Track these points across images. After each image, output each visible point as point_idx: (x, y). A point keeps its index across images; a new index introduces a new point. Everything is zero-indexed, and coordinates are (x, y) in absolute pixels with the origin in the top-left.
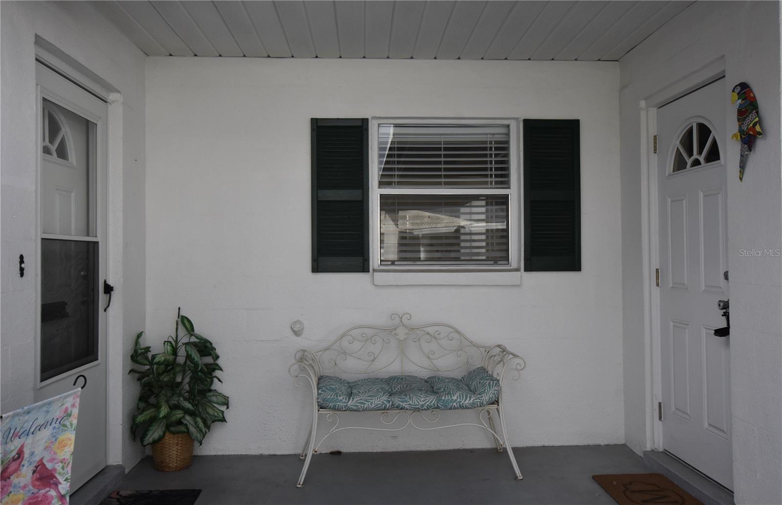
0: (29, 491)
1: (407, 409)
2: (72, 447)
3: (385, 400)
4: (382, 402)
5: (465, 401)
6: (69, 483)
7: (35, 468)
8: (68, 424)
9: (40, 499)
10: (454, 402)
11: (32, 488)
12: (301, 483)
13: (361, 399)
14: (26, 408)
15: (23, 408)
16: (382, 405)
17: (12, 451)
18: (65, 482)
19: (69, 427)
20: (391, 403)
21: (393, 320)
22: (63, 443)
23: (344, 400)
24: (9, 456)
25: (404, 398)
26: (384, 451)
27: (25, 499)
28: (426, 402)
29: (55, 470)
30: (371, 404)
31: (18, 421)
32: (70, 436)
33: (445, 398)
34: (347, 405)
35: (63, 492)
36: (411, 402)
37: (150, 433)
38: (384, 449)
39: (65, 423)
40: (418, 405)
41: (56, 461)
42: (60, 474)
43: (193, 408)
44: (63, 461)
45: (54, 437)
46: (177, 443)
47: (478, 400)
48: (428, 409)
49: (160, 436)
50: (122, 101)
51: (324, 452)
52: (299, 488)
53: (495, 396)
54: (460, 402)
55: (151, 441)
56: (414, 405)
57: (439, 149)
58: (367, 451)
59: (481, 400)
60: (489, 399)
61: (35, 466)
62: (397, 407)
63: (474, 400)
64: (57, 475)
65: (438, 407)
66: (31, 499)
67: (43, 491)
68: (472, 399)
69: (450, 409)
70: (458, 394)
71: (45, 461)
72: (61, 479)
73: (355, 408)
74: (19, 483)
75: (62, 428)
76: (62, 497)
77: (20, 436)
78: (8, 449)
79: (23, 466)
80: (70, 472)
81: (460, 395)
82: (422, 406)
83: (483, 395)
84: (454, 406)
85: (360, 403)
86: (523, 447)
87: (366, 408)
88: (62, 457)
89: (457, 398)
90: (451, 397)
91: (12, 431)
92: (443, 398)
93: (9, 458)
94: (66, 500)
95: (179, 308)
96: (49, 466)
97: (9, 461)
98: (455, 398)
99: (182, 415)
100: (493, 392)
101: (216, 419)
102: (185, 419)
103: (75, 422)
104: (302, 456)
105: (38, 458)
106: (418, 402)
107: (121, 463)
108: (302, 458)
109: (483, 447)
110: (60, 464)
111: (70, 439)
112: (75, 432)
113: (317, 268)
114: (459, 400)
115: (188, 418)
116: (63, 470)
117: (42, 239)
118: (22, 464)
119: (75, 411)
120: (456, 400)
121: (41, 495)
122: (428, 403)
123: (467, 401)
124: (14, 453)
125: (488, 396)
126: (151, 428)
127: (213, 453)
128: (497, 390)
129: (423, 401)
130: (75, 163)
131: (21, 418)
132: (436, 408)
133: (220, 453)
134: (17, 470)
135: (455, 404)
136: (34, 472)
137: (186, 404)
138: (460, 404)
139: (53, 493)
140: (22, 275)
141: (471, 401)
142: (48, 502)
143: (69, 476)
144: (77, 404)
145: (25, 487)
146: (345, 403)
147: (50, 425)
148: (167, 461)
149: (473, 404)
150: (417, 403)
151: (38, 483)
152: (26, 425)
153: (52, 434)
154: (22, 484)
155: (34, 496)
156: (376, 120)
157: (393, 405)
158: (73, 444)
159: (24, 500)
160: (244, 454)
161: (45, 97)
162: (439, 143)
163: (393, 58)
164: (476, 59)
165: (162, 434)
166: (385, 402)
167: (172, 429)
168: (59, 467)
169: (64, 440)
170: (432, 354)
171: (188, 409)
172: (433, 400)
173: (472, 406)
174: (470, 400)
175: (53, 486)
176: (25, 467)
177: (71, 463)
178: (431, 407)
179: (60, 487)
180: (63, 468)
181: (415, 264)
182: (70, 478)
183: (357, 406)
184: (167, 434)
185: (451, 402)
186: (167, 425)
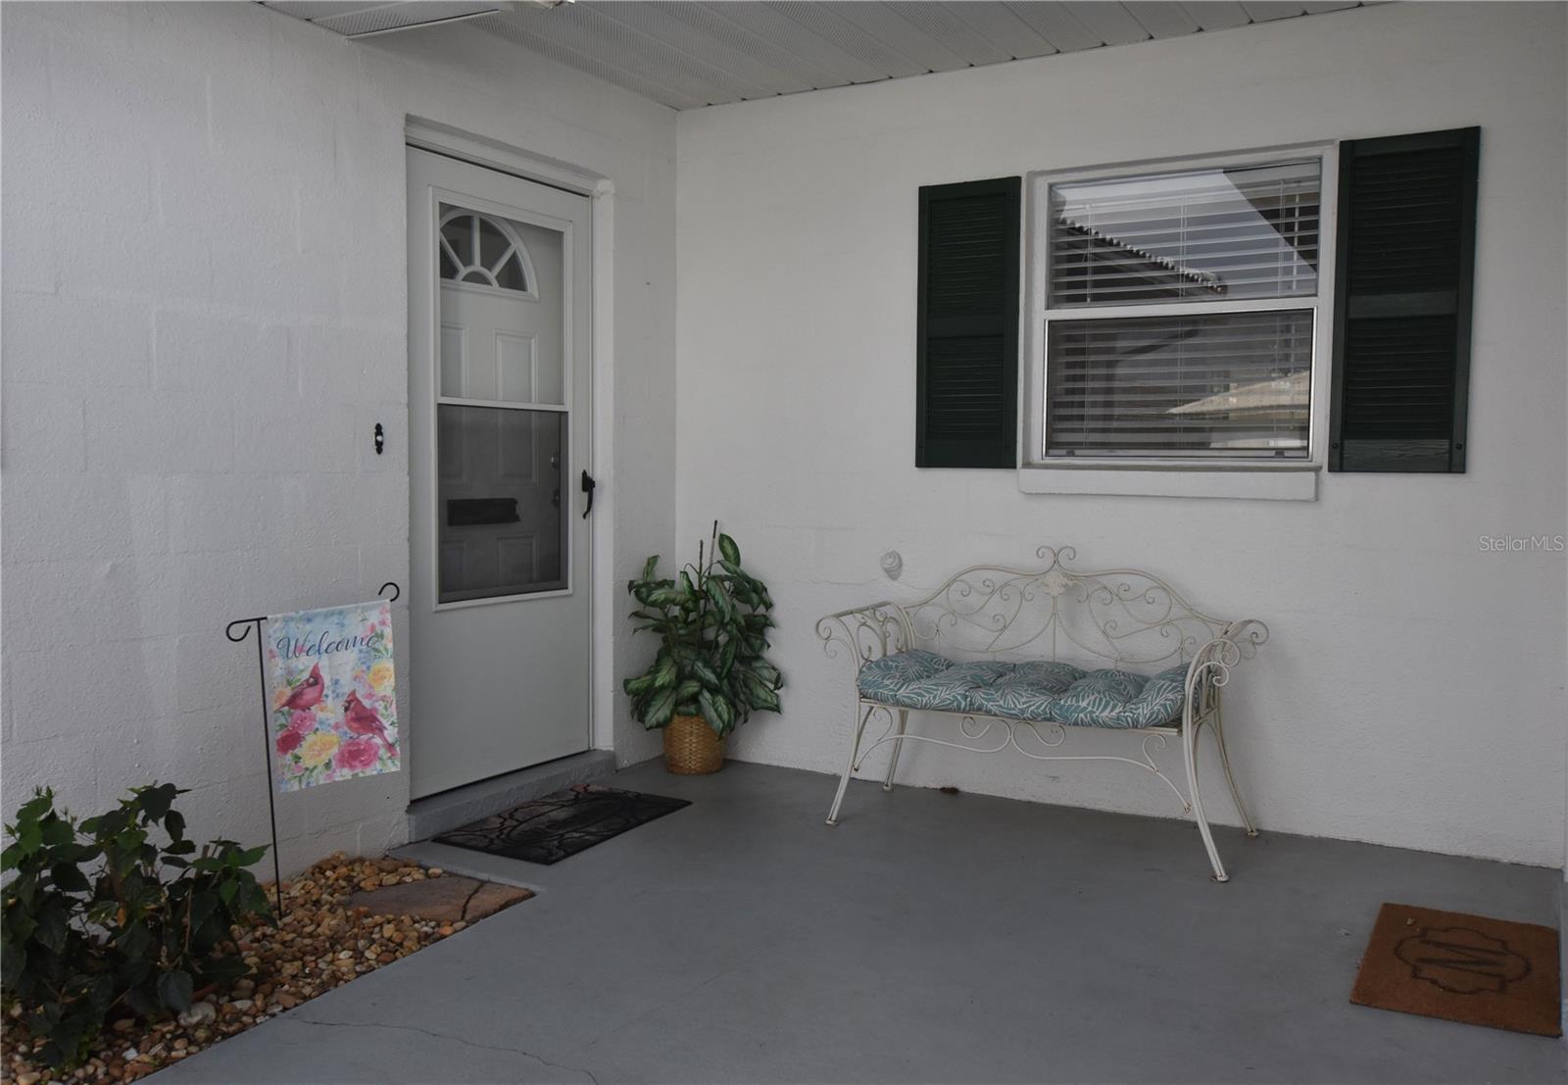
0: (345, 733)
1: (995, 715)
2: (393, 680)
3: (959, 694)
4: (953, 696)
5: (1101, 712)
6: (396, 730)
7: (347, 704)
8: (382, 649)
9: (362, 747)
10: (1081, 711)
11: (349, 731)
12: (833, 819)
13: (920, 688)
14: (302, 612)
15: (297, 612)
16: (953, 702)
17: (302, 671)
18: (391, 727)
19: (384, 652)
20: (969, 699)
21: (1042, 558)
22: (381, 673)
23: (891, 687)
24: (299, 677)
25: (992, 695)
26: (1033, 800)
27: (342, 744)
28: (1030, 706)
29: (376, 710)
30: (934, 698)
31: (296, 630)
32: (388, 665)
33: (1066, 702)
34: (896, 695)
35: (390, 740)
36: (1001, 703)
37: (652, 710)
38: (1033, 796)
39: (377, 646)
40: (1014, 709)
41: (375, 698)
42: (382, 715)
43: (716, 681)
44: (383, 699)
45: (363, 663)
46: (691, 732)
47: (1127, 714)
48: (1034, 719)
49: (666, 717)
50: (613, 192)
51: (933, 785)
52: (828, 825)
53: (1167, 710)
54: (1092, 712)
55: (655, 723)
56: (1007, 709)
57: (1176, 223)
58: (1003, 795)
59: (1134, 714)
60: (1152, 714)
61: (346, 701)
62: (979, 709)
63: (1120, 712)
64: (379, 717)
65: (1051, 719)
66: (349, 745)
67: (364, 737)
68: (1117, 711)
69: (1076, 724)
70: (1092, 698)
71: (358, 696)
72: (386, 723)
73: (909, 702)
74: (328, 720)
75: (373, 653)
76: (390, 747)
77: (308, 651)
78: (293, 666)
79: (327, 696)
80: (395, 713)
81: (1095, 699)
82: (1022, 711)
83: (1140, 705)
84: (1082, 719)
85: (917, 694)
86: (1312, 837)
87: (926, 705)
88: (382, 694)
89: (1088, 704)
90: (1077, 702)
91: (293, 643)
92: (1062, 702)
93: (300, 679)
94: (395, 750)
95: (716, 522)
96: (367, 703)
97: (302, 684)
98: (1083, 704)
99: (696, 689)
100: (1162, 702)
101: (766, 705)
102: (702, 694)
103: (390, 646)
104: (887, 785)
105: (347, 690)
106: (1014, 703)
107: (612, 749)
108: (885, 788)
109: (1225, 823)
110: (381, 702)
111: (388, 670)
112: (392, 660)
113: (927, 457)
114: (1090, 709)
115: (707, 695)
116: (386, 710)
117: (440, 406)
118: (324, 693)
119: (388, 631)
120: (1085, 708)
121: (363, 743)
122: (1033, 708)
123: (1106, 713)
124: (306, 675)
125: (1150, 708)
126: (654, 703)
127: (764, 761)
128: (1172, 700)
129: (1024, 703)
130: (536, 294)
131: (300, 626)
132: (1049, 720)
133: (775, 763)
134: (318, 700)
135: (1082, 715)
136: (346, 709)
137: (707, 673)
138: (1092, 718)
139: (377, 740)
140: (379, 450)
141: (1113, 714)
142: (373, 752)
143: (394, 719)
144: (389, 622)
145: (337, 727)
146: (892, 690)
147: (354, 646)
148: (677, 757)
149: (1118, 719)
150: (1013, 706)
151: (355, 725)
152: (310, 637)
153: (360, 659)
154: (332, 722)
155: (353, 742)
156: (1044, 178)
157: (971, 704)
158: (393, 675)
159: (340, 746)
160: (808, 769)
161: (442, 201)
162: (1177, 209)
163: (1067, 52)
164: (1239, 26)
165: (668, 713)
166: (959, 697)
167: (682, 709)
168: (380, 706)
169: (379, 671)
170: (1111, 627)
171: (709, 681)
172: (1042, 703)
173: (1116, 725)
174: (1112, 711)
175: (377, 731)
176: (330, 699)
177: (394, 702)
178: (1039, 715)
179: (386, 733)
180: (386, 708)
181: (1113, 454)
182: (396, 721)
183: (911, 698)
184: (676, 716)
185: (1074, 711)
186: (676, 701)
